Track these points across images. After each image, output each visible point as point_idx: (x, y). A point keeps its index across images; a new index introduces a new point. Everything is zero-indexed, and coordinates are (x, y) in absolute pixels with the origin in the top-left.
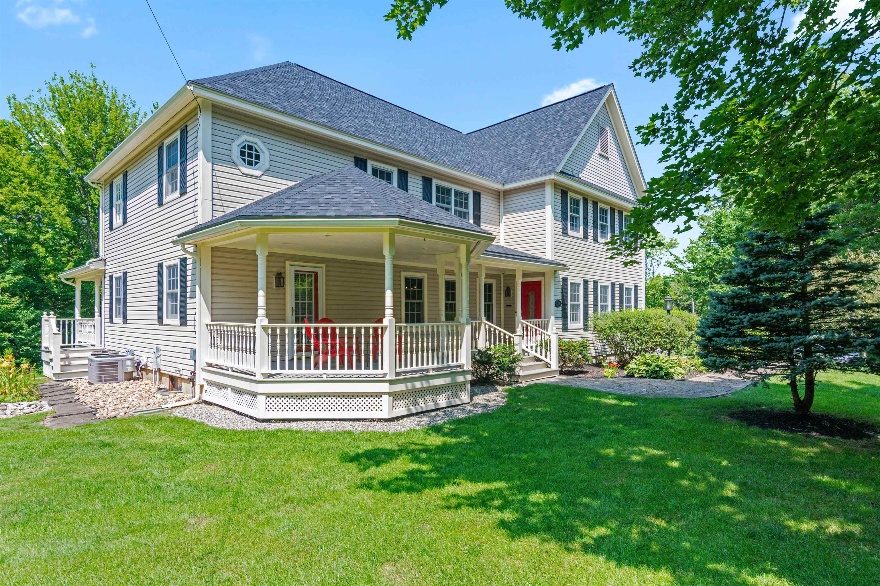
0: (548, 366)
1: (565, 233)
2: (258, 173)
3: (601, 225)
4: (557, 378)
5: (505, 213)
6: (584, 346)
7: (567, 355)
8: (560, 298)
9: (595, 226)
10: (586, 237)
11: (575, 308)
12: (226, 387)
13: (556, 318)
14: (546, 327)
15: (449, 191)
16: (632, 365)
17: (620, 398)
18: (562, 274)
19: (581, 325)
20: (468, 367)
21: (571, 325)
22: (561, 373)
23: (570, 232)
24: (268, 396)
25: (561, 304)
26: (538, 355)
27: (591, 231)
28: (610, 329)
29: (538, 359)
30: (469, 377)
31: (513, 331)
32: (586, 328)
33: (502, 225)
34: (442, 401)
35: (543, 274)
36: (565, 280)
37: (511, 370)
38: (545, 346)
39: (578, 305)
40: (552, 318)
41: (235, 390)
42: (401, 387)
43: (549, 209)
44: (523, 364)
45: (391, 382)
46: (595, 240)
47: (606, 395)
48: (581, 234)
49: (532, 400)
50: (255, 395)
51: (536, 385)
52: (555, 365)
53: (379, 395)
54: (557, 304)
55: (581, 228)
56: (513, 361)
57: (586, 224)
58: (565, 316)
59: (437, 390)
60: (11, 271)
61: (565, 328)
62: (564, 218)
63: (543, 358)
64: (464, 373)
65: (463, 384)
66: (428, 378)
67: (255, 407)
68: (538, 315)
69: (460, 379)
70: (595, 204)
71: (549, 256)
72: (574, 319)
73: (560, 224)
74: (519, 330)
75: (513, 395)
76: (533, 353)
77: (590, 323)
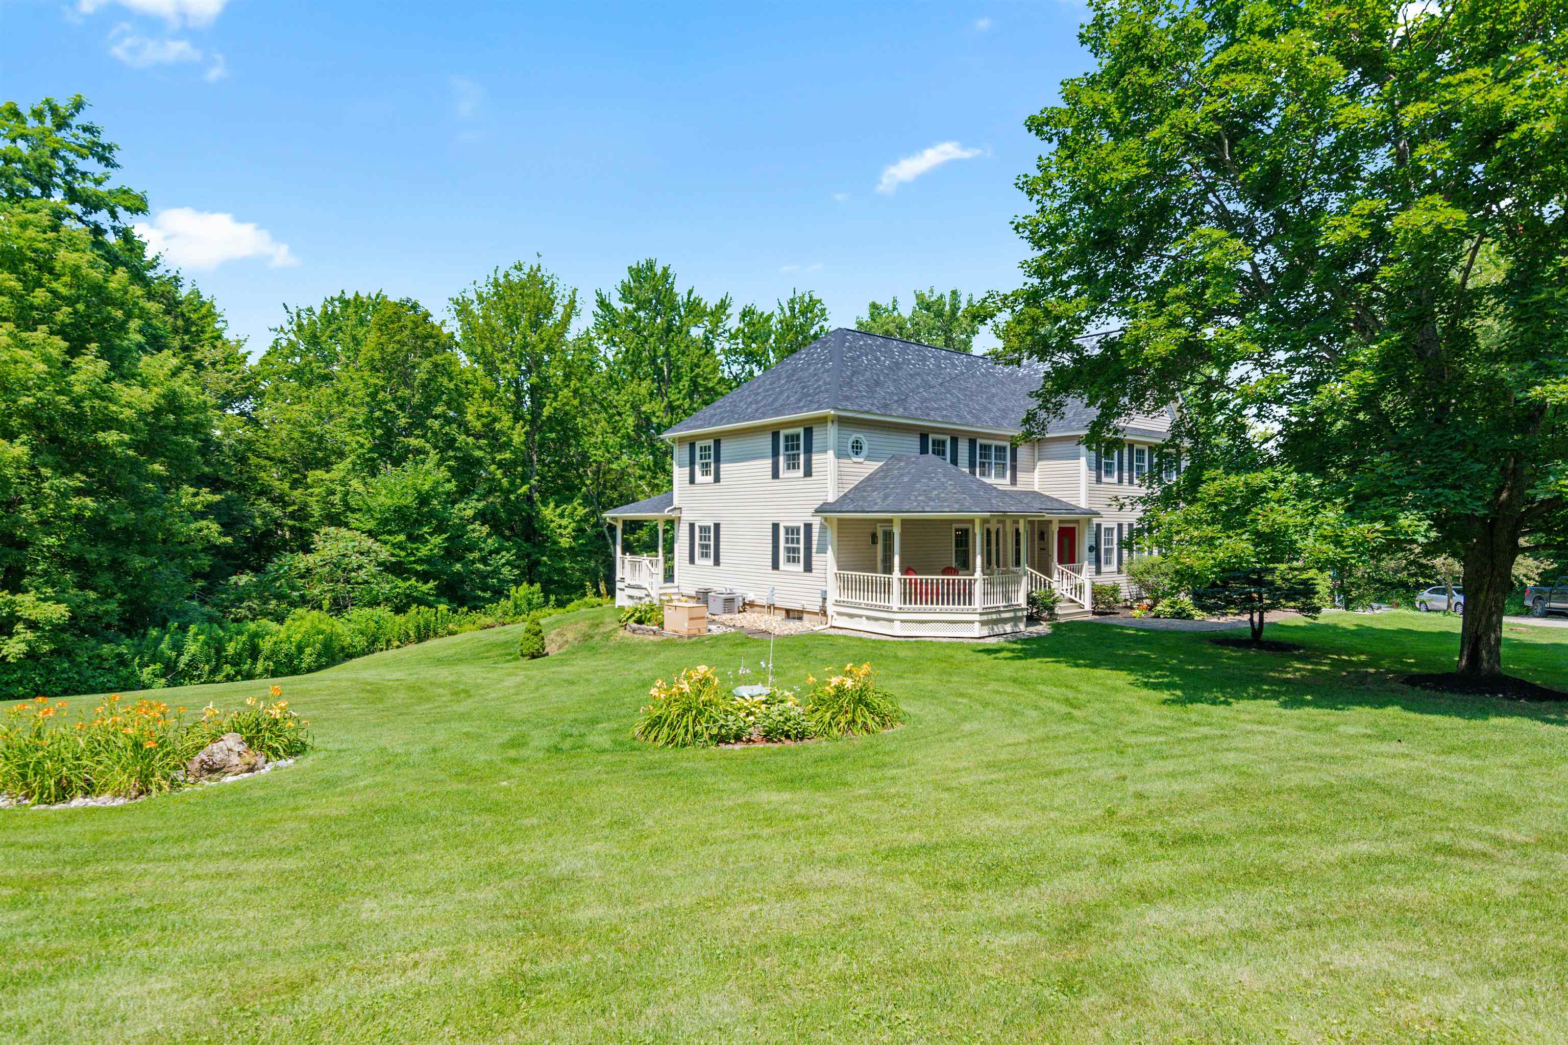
0: (1081, 606)
1: (1099, 480)
2: (861, 460)
3: (1138, 466)
4: (1091, 617)
5: (1039, 459)
6: (1115, 590)
7: (1099, 597)
8: (1094, 544)
9: (1131, 469)
10: (1120, 481)
11: (1108, 551)
12: (861, 616)
13: (1090, 563)
14: (1079, 571)
15: (990, 447)
16: (1159, 608)
17: (1138, 630)
18: (1096, 521)
19: (1114, 567)
20: (1024, 606)
21: (1104, 568)
22: (1094, 613)
23: (1104, 479)
24: (902, 621)
25: (1095, 549)
26: (1073, 597)
27: (1126, 475)
28: (1142, 573)
29: (1072, 601)
30: (1025, 613)
31: (1051, 577)
32: (1119, 571)
33: (1036, 471)
34: (1008, 628)
35: (1077, 521)
36: (1099, 526)
37: (1052, 609)
38: (1079, 589)
39: (1112, 549)
40: (1086, 563)
41: (868, 618)
42: (985, 618)
43: (1083, 460)
44: (1062, 605)
45: (981, 614)
46: (1131, 482)
47: (1128, 629)
48: (1115, 479)
49: (1071, 630)
50: (892, 621)
51: (1072, 622)
52: (1088, 607)
53: (972, 622)
54: (1091, 549)
55: (1116, 473)
56: (1054, 602)
57: (1121, 469)
58: (1098, 560)
59: (1005, 621)
60: (475, 497)
61: (1098, 572)
62: (1098, 468)
63: (1077, 599)
64: (1022, 610)
65: (1021, 618)
66: (999, 612)
67: (892, 628)
68: (1072, 560)
69: (1020, 614)
70: (1131, 446)
71: (1083, 504)
72: (1108, 562)
73: (1094, 474)
74: (1056, 576)
75: (1057, 627)
76: (1068, 595)
77: (1124, 568)
